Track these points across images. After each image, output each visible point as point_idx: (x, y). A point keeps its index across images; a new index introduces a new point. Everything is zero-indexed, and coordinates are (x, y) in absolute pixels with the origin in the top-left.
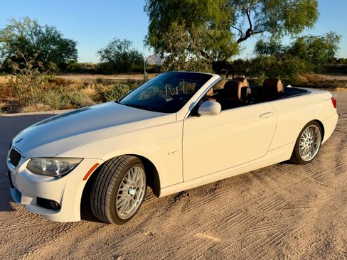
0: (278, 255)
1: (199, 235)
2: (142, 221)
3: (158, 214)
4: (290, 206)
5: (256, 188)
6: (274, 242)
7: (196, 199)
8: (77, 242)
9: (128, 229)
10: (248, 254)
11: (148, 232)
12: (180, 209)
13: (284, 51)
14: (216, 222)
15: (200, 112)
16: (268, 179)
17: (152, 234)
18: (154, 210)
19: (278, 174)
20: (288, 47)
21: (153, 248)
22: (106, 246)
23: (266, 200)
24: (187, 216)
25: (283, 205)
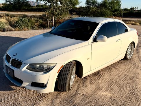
0: (136, 99)
1: (103, 93)
2: (76, 89)
3: (81, 85)
4: (131, 78)
5: (114, 71)
6: (132, 94)
7: (93, 78)
8: (53, 101)
9: (72, 93)
10: (125, 99)
11: (82, 94)
12: (89, 83)
13: (98, 4)
14: (107, 87)
15: (97, 40)
16: (117, 67)
17: (84, 95)
18: (78, 84)
19: (120, 65)
20: (100, 3)
21: (88, 101)
22: (67, 102)
23: (121, 77)
24: (94, 86)
25: (128, 78)
